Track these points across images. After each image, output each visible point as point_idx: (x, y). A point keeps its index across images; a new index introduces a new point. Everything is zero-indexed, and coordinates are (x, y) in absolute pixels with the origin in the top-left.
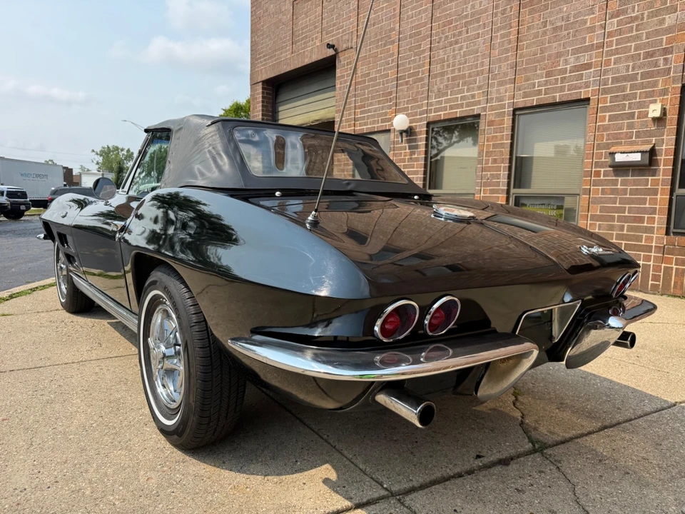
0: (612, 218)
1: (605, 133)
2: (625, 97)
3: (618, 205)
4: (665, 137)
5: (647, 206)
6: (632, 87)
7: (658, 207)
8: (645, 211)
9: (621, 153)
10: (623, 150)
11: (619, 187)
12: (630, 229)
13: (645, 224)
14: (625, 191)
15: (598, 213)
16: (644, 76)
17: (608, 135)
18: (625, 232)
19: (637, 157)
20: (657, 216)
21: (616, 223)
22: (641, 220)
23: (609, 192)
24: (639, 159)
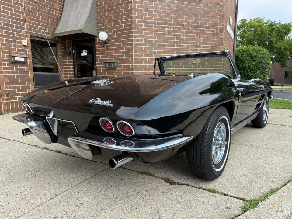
0: (15, 84)
1: (5, 47)
2: (10, 33)
3: (16, 78)
4: (28, 53)
5: (26, 78)
6: (13, 30)
7: (30, 78)
8: (26, 80)
9: (18, 57)
10: (18, 56)
11: (15, 70)
12: (22, 87)
13: (27, 85)
14: (17, 73)
15: (8, 82)
16: (16, 27)
17: (6, 48)
18: (20, 89)
19: (23, 59)
20: (30, 82)
21: (16, 85)
22: (25, 84)
23: (11, 73)
24: (24, 60)
